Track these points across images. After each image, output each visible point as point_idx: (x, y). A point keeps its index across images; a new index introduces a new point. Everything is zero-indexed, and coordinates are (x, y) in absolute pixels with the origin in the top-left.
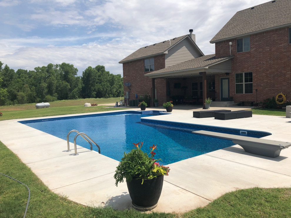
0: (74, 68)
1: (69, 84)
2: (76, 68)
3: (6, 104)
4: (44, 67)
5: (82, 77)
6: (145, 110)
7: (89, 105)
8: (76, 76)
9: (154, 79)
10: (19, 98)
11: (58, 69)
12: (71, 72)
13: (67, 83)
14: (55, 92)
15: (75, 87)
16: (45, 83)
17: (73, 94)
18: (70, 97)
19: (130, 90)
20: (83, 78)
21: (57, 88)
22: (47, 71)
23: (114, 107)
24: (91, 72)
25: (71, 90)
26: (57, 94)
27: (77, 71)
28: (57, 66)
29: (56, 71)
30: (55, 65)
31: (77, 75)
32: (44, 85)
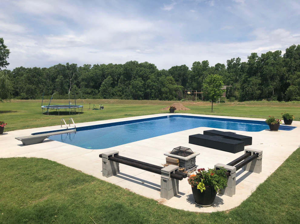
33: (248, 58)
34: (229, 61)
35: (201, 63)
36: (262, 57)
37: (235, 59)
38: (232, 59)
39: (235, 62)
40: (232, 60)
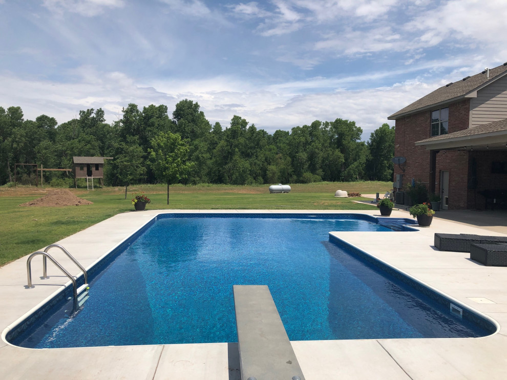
0: (356, 127)
1: (342, 155)
2: (360, 128)
3: (246, 182)
4: (305, 127)
5: (370, 142)
6: (389, 214)
7: (343, 193)
8: (358, 141)
9: (434, 153)
10: (269, 174)
11: (328, 129)
12: (348, 135)
13: (340, 154)
14: (320, 168)
15: (355, 160)
16: (304, 153)
17: (349, 172)
18: (343, 177)
19: (404, 171)
20: (371, 146)
21: (323, 161)
22: (311, 134)
23: (372, 202)
24: (386, 134)
25: (346, 165)
26: (322, 170)
27: (361, 131)
28: (327, 124)
29: (324, 132)
30: (323, 123)
31: (359, 139)
32: (303, 156)
33: (123, 111)
34: (84, 112)
35: (6, 110)
36: (144, 112)
37: (95, 112)
38: (88, 110)
39: (93, 115)
40: (90, 112)
